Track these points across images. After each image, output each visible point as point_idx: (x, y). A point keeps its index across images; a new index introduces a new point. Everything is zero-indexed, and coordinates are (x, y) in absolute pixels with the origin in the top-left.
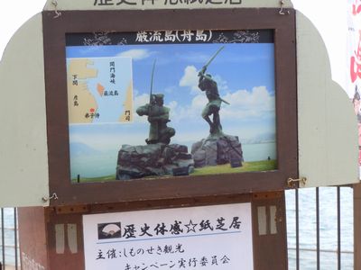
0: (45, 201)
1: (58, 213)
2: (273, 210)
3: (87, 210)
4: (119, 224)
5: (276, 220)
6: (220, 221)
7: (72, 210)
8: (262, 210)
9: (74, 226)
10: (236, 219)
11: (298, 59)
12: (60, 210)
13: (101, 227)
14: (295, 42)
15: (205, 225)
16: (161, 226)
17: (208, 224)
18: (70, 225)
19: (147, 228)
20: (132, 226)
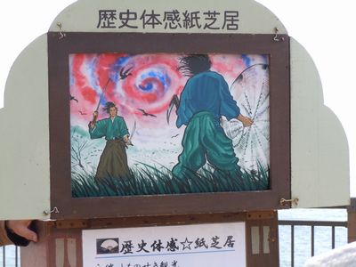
0: (46, 214)
1: (58, 227)
2: (266, 230)
3: (86, 226)
4: (117, 240)
5: (269, 240)
6: (215, 239)
7: (72, 224)
8: (255, 230)
9: (74, 240)
10: (230, 238)
11: (292, 79)
12: (60, 224)
13: (100, 242)
14: (289, 68)
15: (200, 243)
16: (158, 243)
17: (203, 242)
18: (69, 240)
19: (144, 244)
20: (130, 242)
